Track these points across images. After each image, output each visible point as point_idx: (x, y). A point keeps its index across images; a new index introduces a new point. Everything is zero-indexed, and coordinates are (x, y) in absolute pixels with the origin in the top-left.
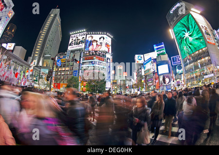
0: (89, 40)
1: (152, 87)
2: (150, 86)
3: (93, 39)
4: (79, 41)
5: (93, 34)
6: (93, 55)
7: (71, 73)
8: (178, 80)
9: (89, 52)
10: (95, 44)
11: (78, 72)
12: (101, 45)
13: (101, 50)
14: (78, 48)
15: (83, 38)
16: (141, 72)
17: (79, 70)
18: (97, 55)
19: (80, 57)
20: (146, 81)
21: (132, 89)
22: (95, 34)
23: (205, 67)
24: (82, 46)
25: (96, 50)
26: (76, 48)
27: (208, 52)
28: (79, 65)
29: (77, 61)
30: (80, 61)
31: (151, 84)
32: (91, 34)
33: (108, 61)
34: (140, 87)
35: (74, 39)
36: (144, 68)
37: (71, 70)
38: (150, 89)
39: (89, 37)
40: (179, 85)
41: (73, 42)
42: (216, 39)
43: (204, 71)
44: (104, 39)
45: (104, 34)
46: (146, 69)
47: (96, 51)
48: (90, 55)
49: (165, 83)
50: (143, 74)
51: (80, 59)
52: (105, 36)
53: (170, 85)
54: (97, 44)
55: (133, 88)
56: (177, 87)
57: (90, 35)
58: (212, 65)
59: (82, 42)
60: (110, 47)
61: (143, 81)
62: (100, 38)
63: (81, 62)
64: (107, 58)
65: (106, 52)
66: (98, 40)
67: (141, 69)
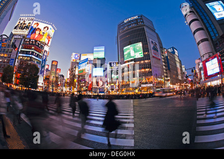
0: (34, 27)
1: (84, 88)
2: (82, 86)
3: (38, 27)
4: (24, 26)
5: (40, 22)
6: (32, 44)
7: (8, 61)
8: (112, 85)
9: (30, 40)
10: (37, 32)
11: (14, 61)
12: (43, 35)
13: (41, 41)
14: (21, 33)
15: (30, 23)
16: (75, 71)
17: (16, 59)
18: (36, 45)
19: (20, 44)
20: (79, 81)
21: (64, 88)
22: (42, 22)
23: (144, 77)
24: (26, 32)
25: (36, 39)
26: (19, 33)
27: (150, 64)
28: (17, 54)
29: (16, 47)
30: (19, 48)
31: (84, 85)
32: (38, 21)
33: (45, 53)
34: (72, 87)
35: (22, 22)
36: (79, 68)
37: (8, 57)
38: (82, 89)
39: (35, 24)
40: (112, 90)
41: (19, 26)
42: (163, 56)
43: (142, 80)
44: (48, 29)
45: (50, 24)
46: (81, 69)
47: (36, 41)
48: (30, 44)
49: (98, 85)
50: (77, 73)
51: (19, 46)
52: (50, 27)
53: (104, 88)
54: (39, 34)
55: (65, 86)
56: (110, 91)
57: (36, 22)
58: (152, 77)
59: (27, 27)
60: (51, 40)
61: (76, 80)
62: (45, 28)
63: (19, 51)
64: (45, 51)
65: (46, 44)
66: (42, 29)
67: (75, 68)
